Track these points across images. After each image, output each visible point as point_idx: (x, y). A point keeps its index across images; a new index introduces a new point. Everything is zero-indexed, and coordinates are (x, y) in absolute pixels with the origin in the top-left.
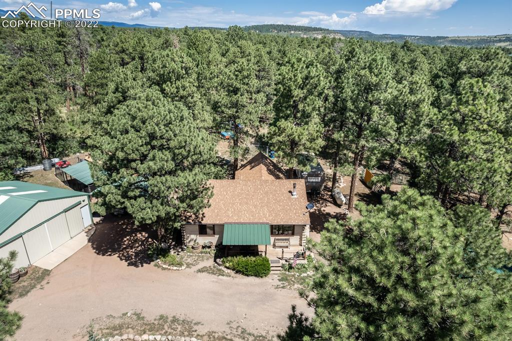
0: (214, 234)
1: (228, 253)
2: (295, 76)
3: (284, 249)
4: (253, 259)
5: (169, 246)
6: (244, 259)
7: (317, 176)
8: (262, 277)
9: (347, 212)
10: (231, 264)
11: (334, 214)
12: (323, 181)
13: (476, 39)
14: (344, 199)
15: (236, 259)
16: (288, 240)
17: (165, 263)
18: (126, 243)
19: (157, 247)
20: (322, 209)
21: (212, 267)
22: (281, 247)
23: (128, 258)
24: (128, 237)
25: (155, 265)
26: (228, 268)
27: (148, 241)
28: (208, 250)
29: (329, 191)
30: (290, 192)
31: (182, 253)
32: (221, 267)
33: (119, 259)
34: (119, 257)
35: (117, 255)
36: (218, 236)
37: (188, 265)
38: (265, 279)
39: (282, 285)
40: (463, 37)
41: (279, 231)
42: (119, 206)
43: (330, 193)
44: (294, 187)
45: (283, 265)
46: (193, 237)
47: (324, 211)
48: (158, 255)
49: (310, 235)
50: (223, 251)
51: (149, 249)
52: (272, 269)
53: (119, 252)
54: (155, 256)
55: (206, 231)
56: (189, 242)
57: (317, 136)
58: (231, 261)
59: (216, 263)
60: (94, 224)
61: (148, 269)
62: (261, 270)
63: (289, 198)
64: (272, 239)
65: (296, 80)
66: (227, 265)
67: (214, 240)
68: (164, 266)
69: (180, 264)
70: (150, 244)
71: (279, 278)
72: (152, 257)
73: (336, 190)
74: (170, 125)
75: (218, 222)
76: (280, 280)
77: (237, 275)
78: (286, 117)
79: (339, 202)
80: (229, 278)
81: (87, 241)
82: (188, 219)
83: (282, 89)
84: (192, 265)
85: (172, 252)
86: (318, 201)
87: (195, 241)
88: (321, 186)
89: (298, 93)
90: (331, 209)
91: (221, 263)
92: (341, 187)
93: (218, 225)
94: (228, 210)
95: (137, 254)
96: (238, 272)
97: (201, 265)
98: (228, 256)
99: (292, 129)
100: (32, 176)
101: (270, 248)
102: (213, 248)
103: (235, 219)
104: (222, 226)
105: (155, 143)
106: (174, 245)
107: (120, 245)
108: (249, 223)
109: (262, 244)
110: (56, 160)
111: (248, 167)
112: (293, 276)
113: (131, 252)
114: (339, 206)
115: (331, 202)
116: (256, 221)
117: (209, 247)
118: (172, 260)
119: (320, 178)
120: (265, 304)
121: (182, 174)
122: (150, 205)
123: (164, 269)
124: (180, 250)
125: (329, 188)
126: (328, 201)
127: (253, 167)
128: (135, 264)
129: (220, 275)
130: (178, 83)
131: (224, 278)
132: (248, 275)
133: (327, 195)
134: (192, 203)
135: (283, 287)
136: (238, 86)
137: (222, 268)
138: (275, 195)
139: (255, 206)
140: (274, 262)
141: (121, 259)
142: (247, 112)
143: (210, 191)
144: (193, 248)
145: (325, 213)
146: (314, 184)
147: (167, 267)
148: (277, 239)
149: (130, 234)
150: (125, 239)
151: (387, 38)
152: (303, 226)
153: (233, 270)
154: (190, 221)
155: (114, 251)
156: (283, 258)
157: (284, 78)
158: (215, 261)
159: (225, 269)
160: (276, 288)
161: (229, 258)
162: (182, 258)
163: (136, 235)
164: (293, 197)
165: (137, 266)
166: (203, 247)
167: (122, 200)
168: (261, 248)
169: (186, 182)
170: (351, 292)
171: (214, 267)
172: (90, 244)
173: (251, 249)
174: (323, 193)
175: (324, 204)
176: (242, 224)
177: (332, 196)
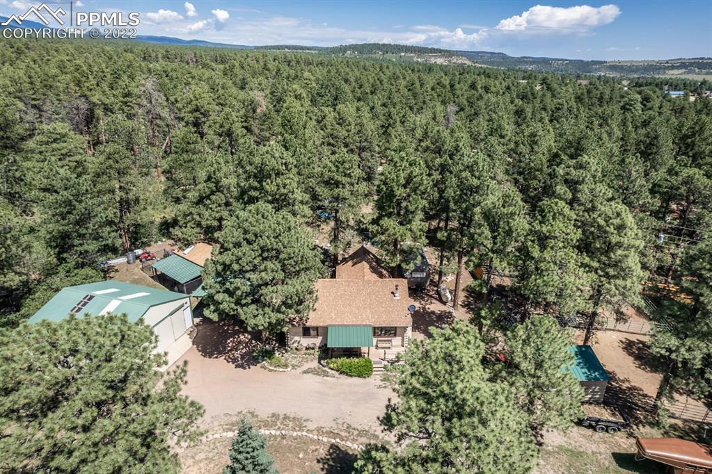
0: (318, 335)
1: (332, 355)
2: (397, 177)
3: (386, 350)
4: (357, 360)
5: (274, 348)
6: (348, 360)
7: (422, 271)
8: (365, 377)
9: (452, 310)
10: (335, 365)
11: (439, 312)
12: (428, 275)
13: (642, 64)
14: (449, 296)
15: (340, 361)
16: (390, 341)
17: (271, 364)
18: (230, 345)
19: (262, 349)
20: (427, 306)
21: (317, 369)
22: (383, 348)
23: (234, 360)
24: (231, 339)
25: (262, 367)
26: (332, 369)
27: (251, 343)
28: (312, 351)
29: (435, 286)
30: (393, 293)
31: (285, 355)
32: (325, 369)
33: (225, 361)
34: (225, 359)
35: (223, 357)
36: (321, 338)
37: (294, 367)
38: (368, 380)
39: (384, 385)
40: (625, 62)
41: (381, 331)
42: (232, 313)
43: (436, 289)
44: (397, 289)
45: (385, 365)
46: (297, 338)
47: (429, 308)
48: (263, 357)
49: (412, 335)
50: (326, 353)
51: (254, 351)
52: (375, 369)
53: (225, 354)
54: (260, 357)
55: (310, 333)
56: (293, 343)
57: (420, 235)
58: (336, 362)
59: (321, 364)
60: (195, 326)
61: (255, 370)
62: (364, 371)
63: (392, 300)
64: (375, 340)
65: (399, 181)
66: (332, 366)
67: (318, 341)
68: (271, 368)
69: (286, 366)
70: (254, 346)
71: (382, 378)
72: (258, 359)
73: (443, 286)
74: (279, 237)
75: (321, 325)
76: (382, 380)
77: (341, 376)
78: (389, 215)
79: (444, 299)
80: (333, 379)
81: (191, 343)
82: (292, 321)
83: (385, 189)
84: (297, 366)
85: (277, 354)
86: (423, 298)
87: (299, 343)
88: (426, 282)
89: (400, 192)
90: (436, 307)
91: (325, 364)
92: (448, 281)
93: (321, 327)
94: (331, 312)
95: (243, 357)
96: (342, 373)
97: (306, 366)
98: (332, 358)
99: (394, 228)
100: (117, 271)
101: (373, 349)
102: (317, 349)
103: (338, 321)
104: (326, 328)
105: (266, 254)
106: (278, 347)
107: (225, 348)
108: (353, 326)
109: (365, 346)
110: (139, 252)
111: (350, 263)
112: (395, 376)
113: (237, 354)
114: (445, 303)
115: (436, 299)
116: (359, 323)
117: (313, 349)
118: (277, 362)
119: (425, 274)
120: (367, 403)
121: (290, 282)
122: (262, 312)
123: (270, 370)
124: (284, 352)
125: (435, 282)
126: (433, 298)
127: (355, 264)
128: (242, 366)
129: (325, 376)
130: (279, 181)
131: (329, 378)
132: (351, 376)
133: (433, 290)
134: (299, 308)
135: (385, 387)
136: (340, 179)
137: (327, 369)
138: (377, 297)
139: (358, 308)
140: (376, 363)
141: (228, 362)
142: (349, 205)
143: (315, 295)
144: (296, 349)
145: (429, 311)
146: (419, 280)
147: (273, 368)
148: (380, 341)
149: (233, 335)
150: (229, 341)
151: (526, 62)
152: (405, 328)
153: (337, 371)
154: (295, 323)
155: (220, 353)
156: (385, 358)
157: (386, 179)
158: (319, 362)
159: (329, 370)
160: (378, 388)
161: (334, 360)
162: (287, 360)
163: (239, 337)
164: (395, 298)
165: (245, 368)
166: (307, 349)
167: (235, 307)
168: (364, 350)
169: (295, 290)
170: (418, 386)
171: (319, 368)
172: (195, 346)
173: (354, 350)
174: (429, 288)
175: (429, 301)
176: (345, 326)
177: (438, 293)
